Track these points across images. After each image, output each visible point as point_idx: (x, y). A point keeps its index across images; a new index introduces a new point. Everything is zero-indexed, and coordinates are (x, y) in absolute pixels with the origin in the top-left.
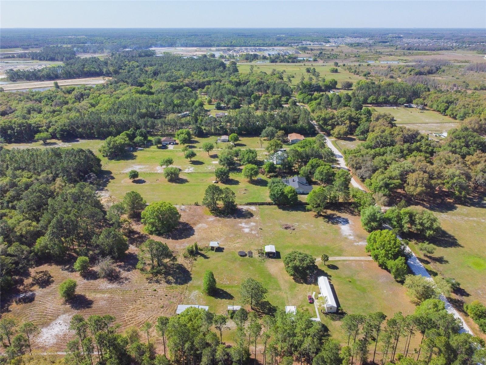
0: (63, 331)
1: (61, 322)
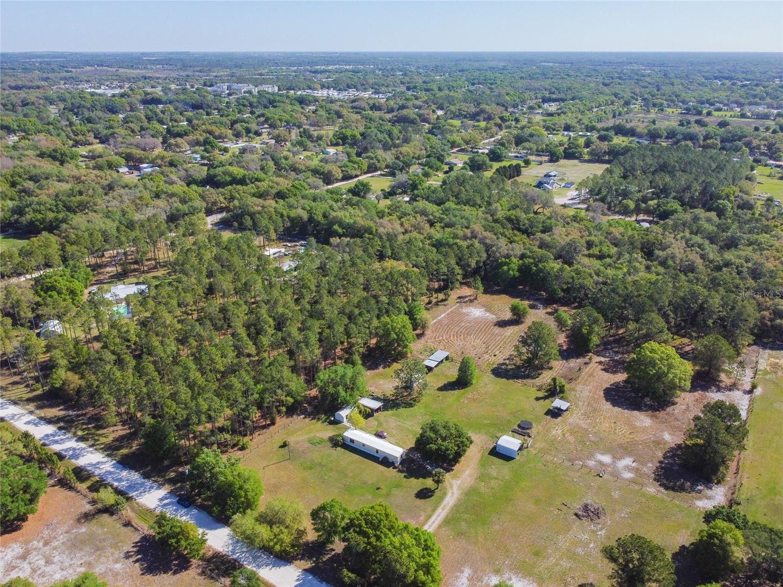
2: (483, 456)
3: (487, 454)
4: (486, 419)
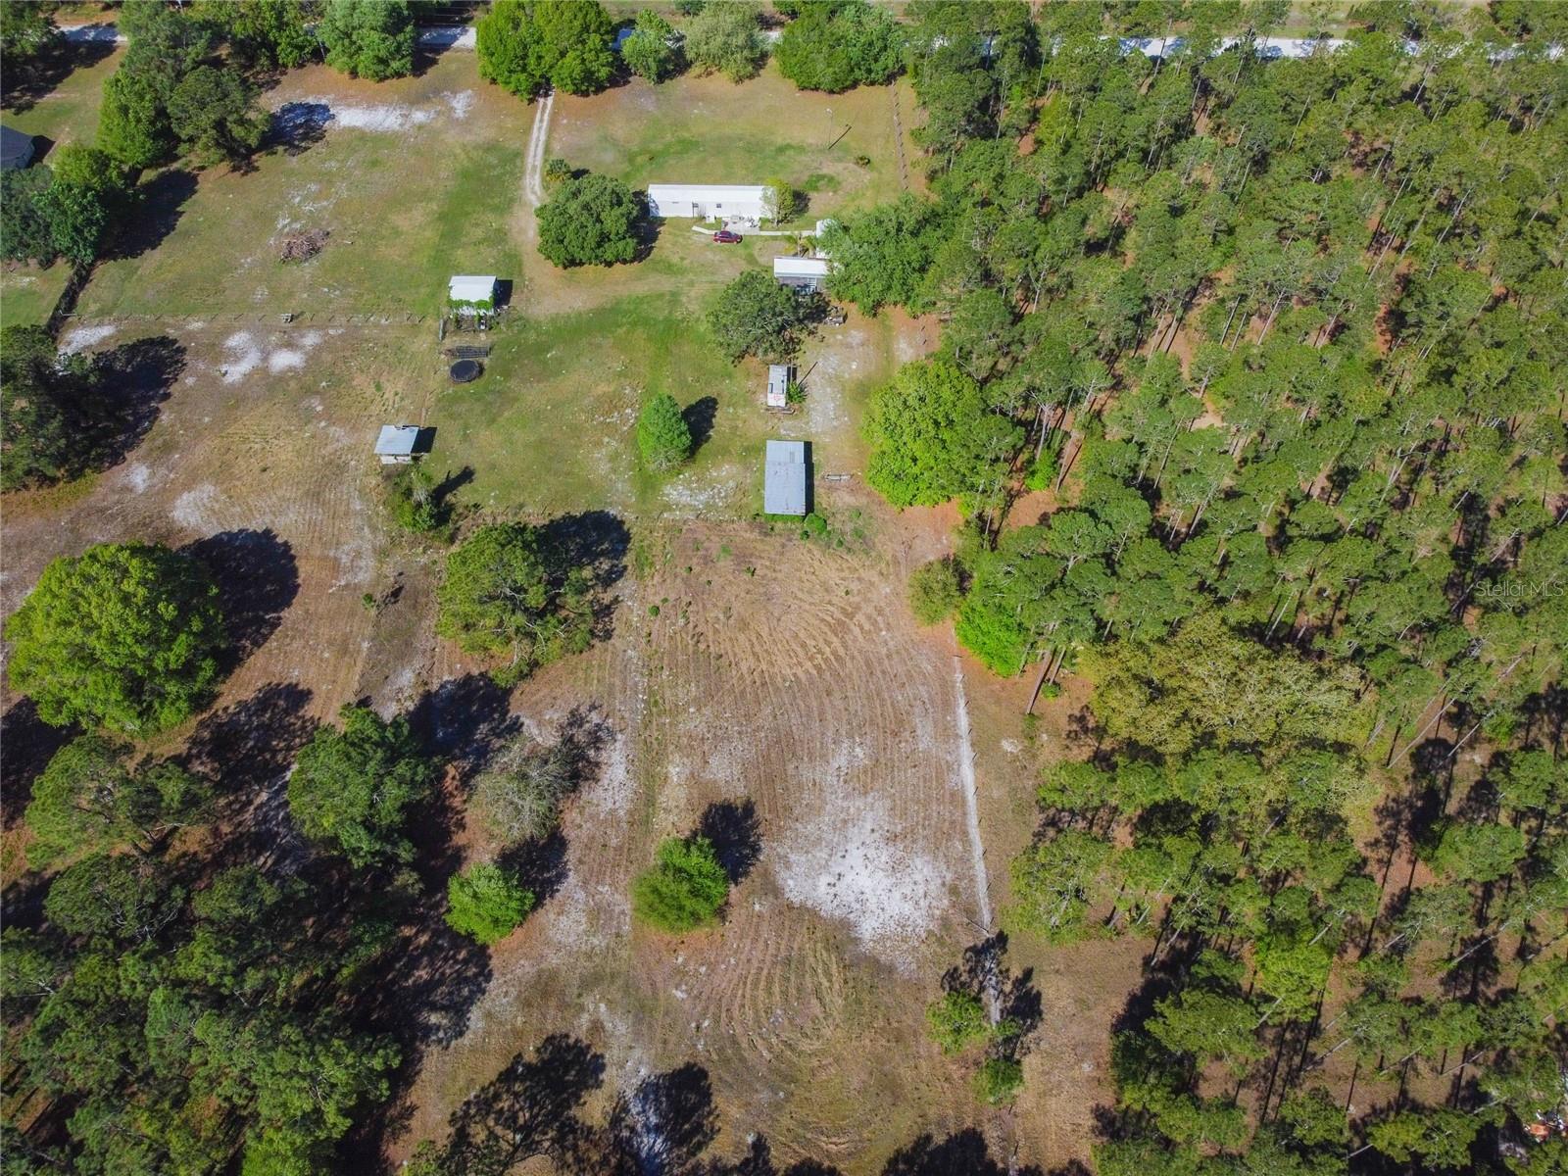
0: (871, 853)
1: (824, 880)
2: (521, 274)
3: (516, 281)
4: (560, 361)
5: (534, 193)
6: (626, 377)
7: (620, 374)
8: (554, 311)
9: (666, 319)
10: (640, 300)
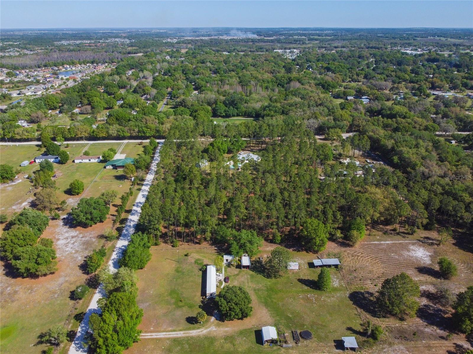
2: (251, 329)
3: (255, 329)
4: (292, 313)
5: (202, 331)
6: (295, 298)
7: (294, 299)
8: (269, 317)
9: (267, 291)
10: (259, 297)
